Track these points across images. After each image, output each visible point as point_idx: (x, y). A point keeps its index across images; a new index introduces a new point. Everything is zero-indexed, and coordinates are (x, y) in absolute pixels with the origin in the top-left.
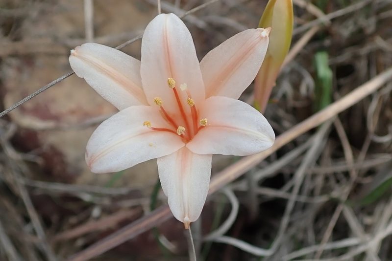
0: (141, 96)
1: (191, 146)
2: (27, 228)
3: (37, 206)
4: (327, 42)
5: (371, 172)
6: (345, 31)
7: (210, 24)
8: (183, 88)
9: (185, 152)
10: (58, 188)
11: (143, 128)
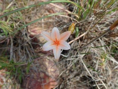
0: (51, 39)
1: (58, 47)
2: (31, 49)
3: (33, 46)
4: (78, 25)
5: (83, 45)
6: (81, 24)
7: (60, 20)
8: (57, 39)
9: (57, 48)
10: (36, 43)
11: (51, 44)
